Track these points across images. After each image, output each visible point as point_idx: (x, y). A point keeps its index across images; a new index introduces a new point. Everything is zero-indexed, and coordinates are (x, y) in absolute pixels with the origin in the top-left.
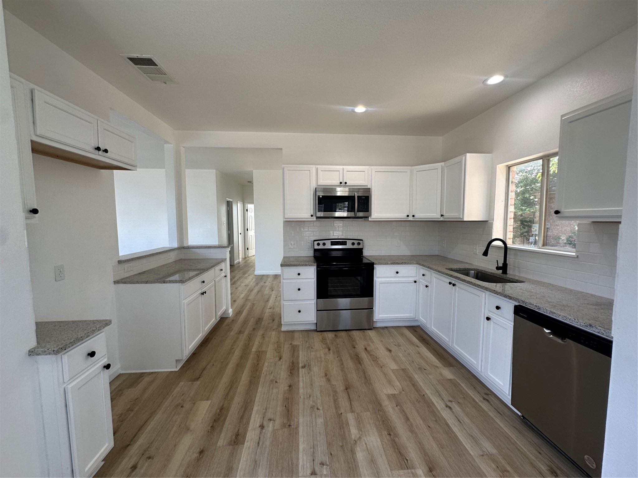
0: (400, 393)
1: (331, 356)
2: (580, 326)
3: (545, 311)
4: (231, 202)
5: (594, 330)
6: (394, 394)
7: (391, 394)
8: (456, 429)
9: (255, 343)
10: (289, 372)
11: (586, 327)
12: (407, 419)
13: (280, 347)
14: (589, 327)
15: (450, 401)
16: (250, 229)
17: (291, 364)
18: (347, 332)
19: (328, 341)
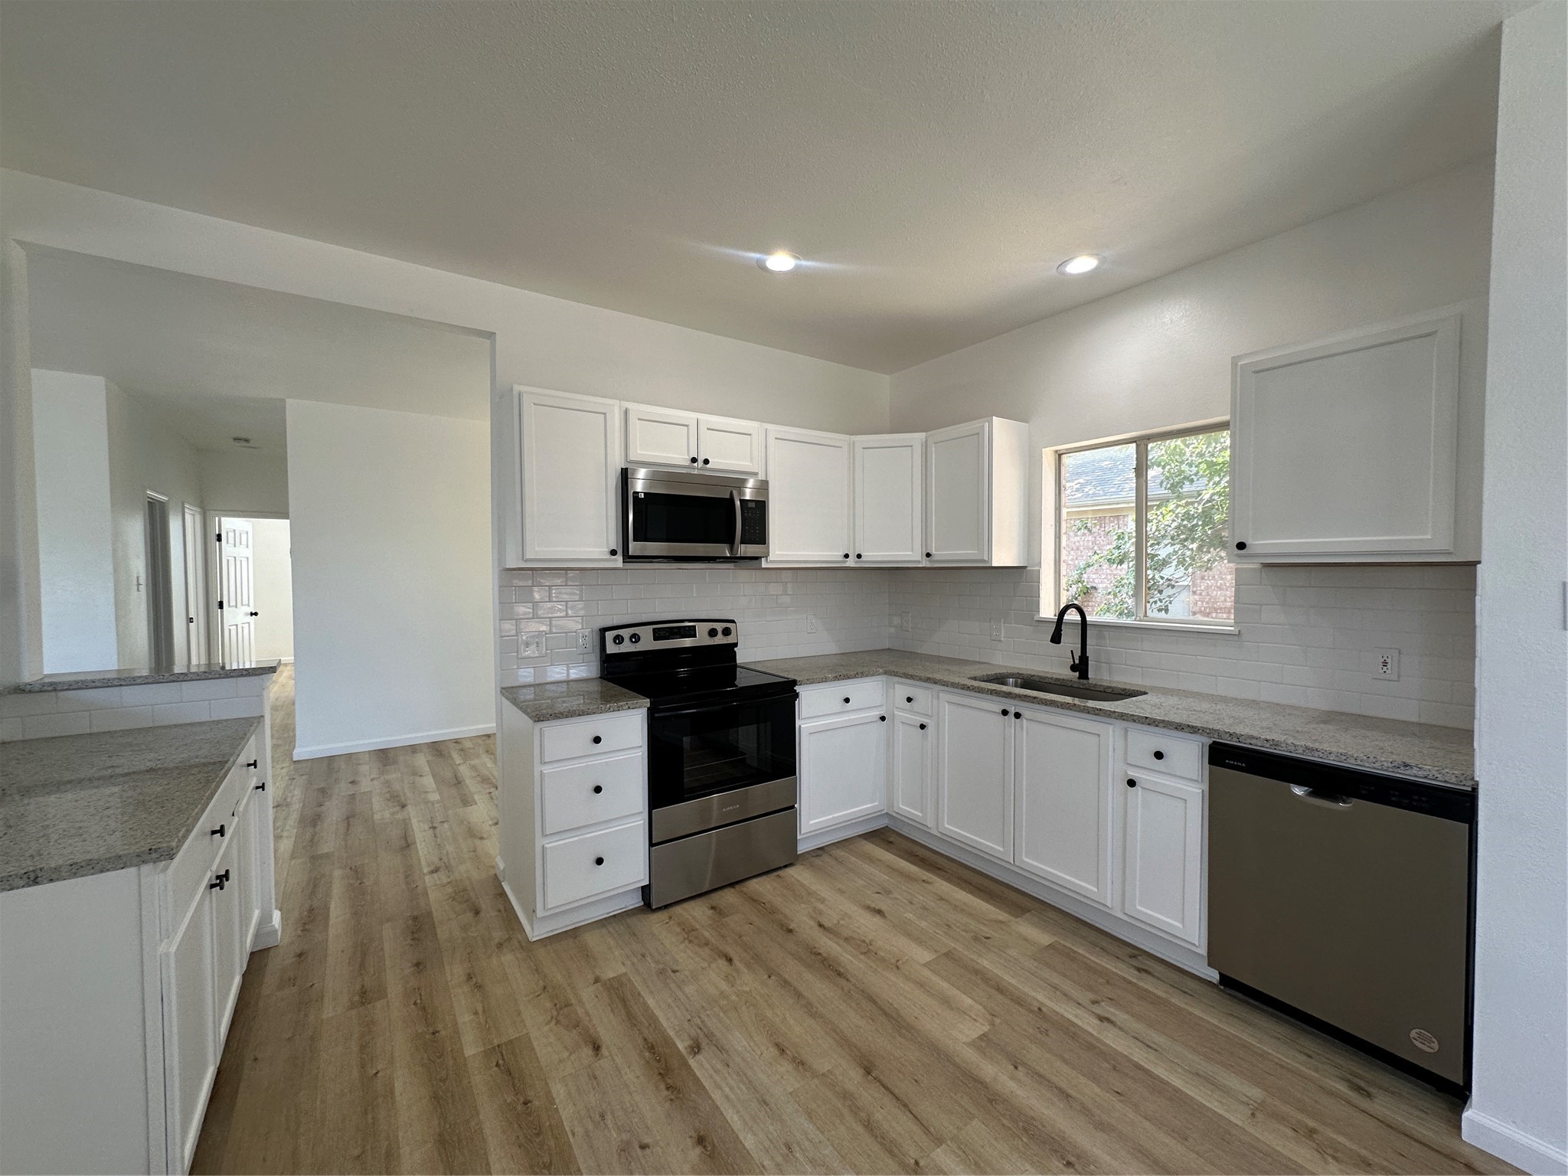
0: (992, 1024)
1: (749, 981)
2: (1382, 769)
3: (1293, 748)
4: (162, 504)
5: (1415, 772)
6: (983, 1034)
7: (978, 1038)
8: (1160, 1071)
9: (460, 1021)
10: (662, 1086)
11: (1396, 770)
12: (1067, 1096)
13: (568, 1005)
14: (1402, 768)
15: (1094, 1002)
16: (233, 603)
17: (647, 1054)
18: (737, 887)
19: (707, 934)
